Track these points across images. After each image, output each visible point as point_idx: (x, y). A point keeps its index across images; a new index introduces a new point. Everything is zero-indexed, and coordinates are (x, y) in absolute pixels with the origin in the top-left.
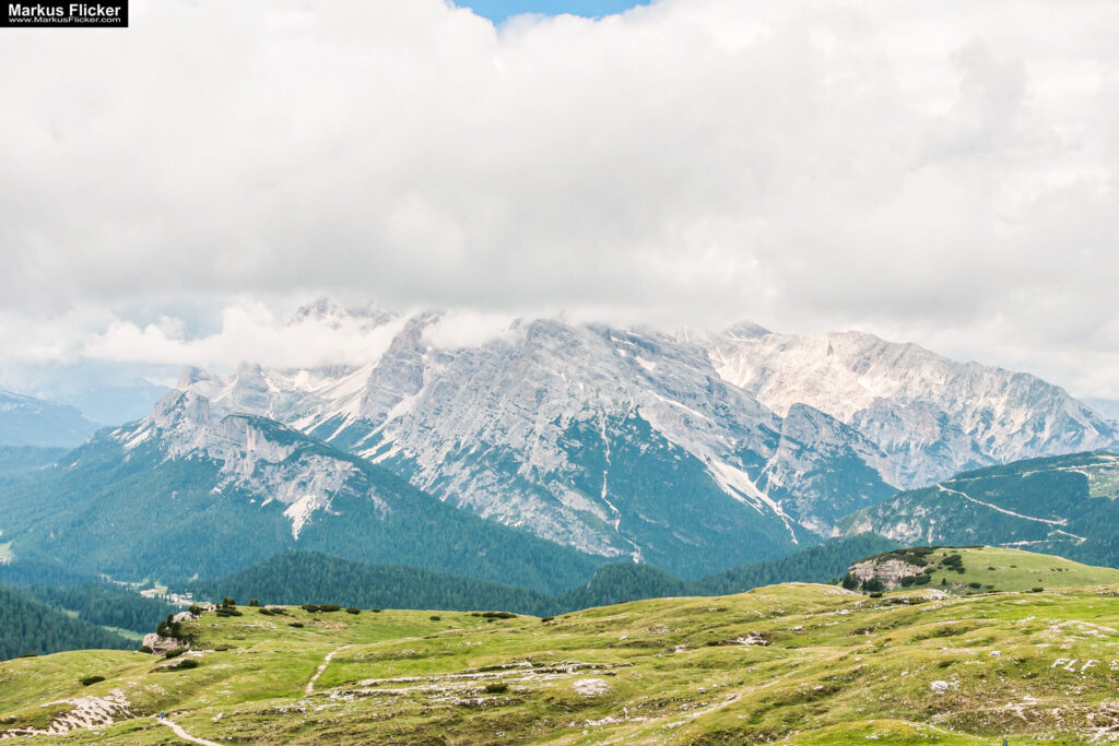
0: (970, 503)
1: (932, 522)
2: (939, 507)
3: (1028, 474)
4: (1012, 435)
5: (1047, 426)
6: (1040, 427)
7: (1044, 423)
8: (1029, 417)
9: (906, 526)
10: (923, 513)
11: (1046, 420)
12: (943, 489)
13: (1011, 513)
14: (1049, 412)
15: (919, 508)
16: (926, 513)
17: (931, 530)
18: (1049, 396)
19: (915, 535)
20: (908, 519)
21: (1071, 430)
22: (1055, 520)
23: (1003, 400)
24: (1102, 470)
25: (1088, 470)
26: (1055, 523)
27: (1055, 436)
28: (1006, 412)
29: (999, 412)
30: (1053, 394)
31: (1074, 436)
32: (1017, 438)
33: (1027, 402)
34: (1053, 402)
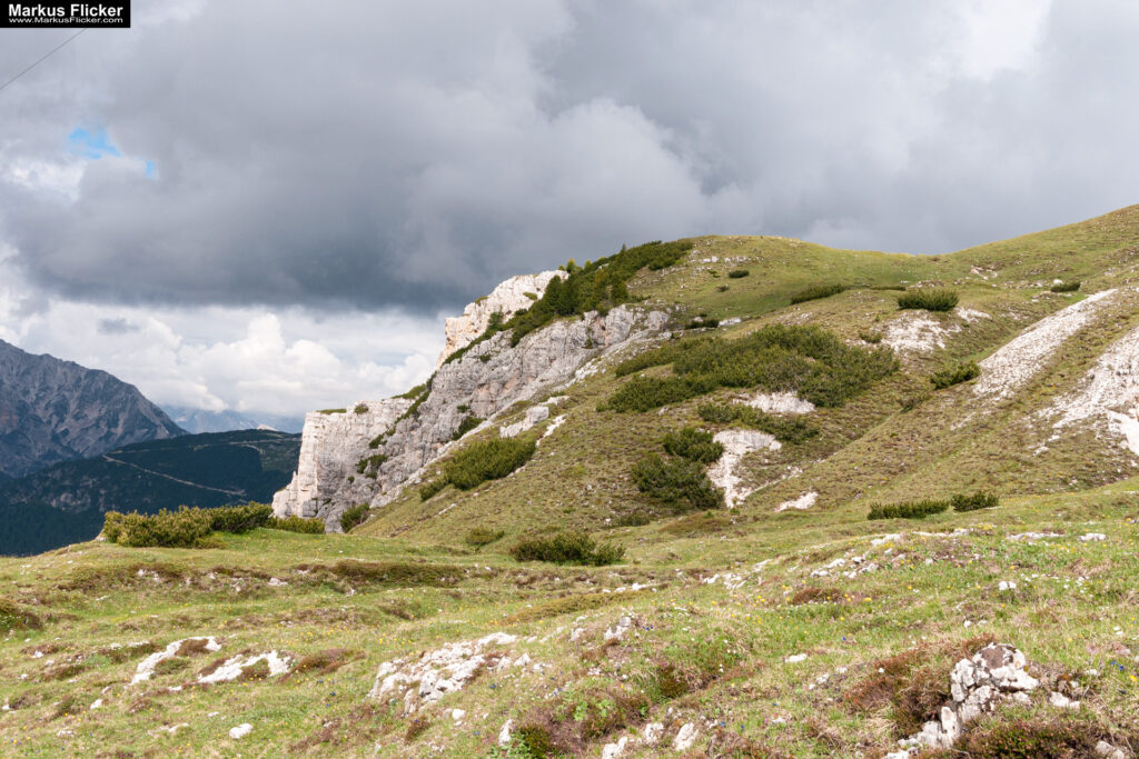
0: (142, 474)
1: (102, 492)
2: (108, 477)
3: (200, 447)
4: (87, 429)
5: (121, 422)
6: (113, 423)
7: (118, 420)
8: (103, 412)
9: (71, 495)
10: (90, 483)
11: (120, 416)
12: (111, 460)
13: (190, 483)
14: (123, 409)
15: (85, 478)
16: (94, 483)
17: (101, 500)
18: (123, 394)
19: (83, 505)
20: (73, 490)
21: (144, 427)
22: (233, 490)
23: (76, 395)
24: (271, 446)
25: (259, 445)
26: (233, 493)
27: (129, 432)
28: (80, 406)
29: (73, 406)
30: (127, 392)
31: (148, 433)
32: (91, 432)
33: (102, 398)
34: (126, 401)
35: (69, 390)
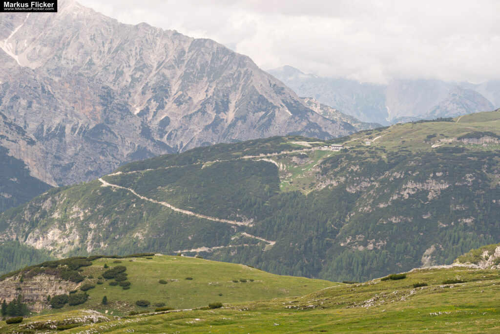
0: (139, 201)
1: (92, 226)
2: (100, 207)
3: (208, 164)
4: (191, 116)
5: (232, 106)
6: (223, 106)
7: (228, 102)
8: (210, 94)
9: (59, 231)
10: (81, 214)
12: (105, 184)
13: (188, 213)
14: (235, 88)
15: (75, 209)
16: (85, 214)
17: (90, 237)
18: (235, 67)
19: (70, 243)
20: (62, 223)
21: (260, 110)
22: (240, 220)
23: (180, 72)
24: (294, 159)
25: (279, 159)
26: (239, 224)
27: (241, 117)
28: (183, 88)
29: (175, 87)
30: (239, 65)
31: (263, 117)
32: (196, 119)
33: (209, 75)
34: (239, 76)
35: (170, 67)
